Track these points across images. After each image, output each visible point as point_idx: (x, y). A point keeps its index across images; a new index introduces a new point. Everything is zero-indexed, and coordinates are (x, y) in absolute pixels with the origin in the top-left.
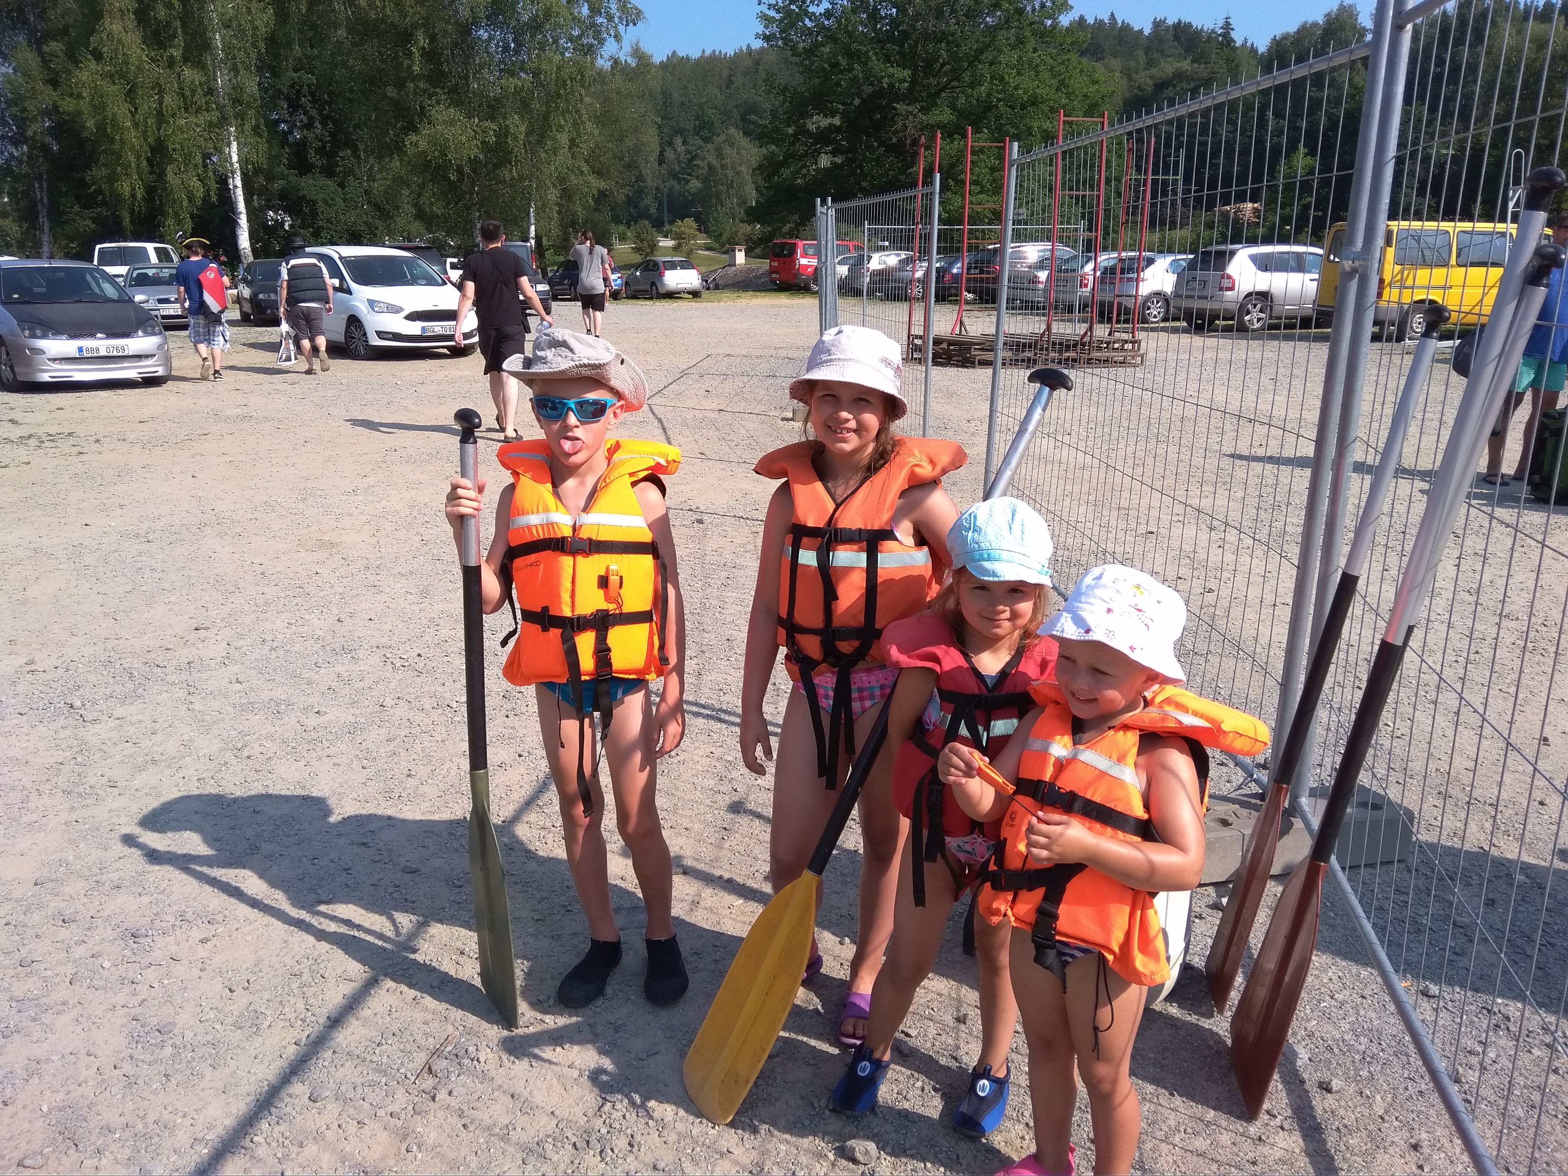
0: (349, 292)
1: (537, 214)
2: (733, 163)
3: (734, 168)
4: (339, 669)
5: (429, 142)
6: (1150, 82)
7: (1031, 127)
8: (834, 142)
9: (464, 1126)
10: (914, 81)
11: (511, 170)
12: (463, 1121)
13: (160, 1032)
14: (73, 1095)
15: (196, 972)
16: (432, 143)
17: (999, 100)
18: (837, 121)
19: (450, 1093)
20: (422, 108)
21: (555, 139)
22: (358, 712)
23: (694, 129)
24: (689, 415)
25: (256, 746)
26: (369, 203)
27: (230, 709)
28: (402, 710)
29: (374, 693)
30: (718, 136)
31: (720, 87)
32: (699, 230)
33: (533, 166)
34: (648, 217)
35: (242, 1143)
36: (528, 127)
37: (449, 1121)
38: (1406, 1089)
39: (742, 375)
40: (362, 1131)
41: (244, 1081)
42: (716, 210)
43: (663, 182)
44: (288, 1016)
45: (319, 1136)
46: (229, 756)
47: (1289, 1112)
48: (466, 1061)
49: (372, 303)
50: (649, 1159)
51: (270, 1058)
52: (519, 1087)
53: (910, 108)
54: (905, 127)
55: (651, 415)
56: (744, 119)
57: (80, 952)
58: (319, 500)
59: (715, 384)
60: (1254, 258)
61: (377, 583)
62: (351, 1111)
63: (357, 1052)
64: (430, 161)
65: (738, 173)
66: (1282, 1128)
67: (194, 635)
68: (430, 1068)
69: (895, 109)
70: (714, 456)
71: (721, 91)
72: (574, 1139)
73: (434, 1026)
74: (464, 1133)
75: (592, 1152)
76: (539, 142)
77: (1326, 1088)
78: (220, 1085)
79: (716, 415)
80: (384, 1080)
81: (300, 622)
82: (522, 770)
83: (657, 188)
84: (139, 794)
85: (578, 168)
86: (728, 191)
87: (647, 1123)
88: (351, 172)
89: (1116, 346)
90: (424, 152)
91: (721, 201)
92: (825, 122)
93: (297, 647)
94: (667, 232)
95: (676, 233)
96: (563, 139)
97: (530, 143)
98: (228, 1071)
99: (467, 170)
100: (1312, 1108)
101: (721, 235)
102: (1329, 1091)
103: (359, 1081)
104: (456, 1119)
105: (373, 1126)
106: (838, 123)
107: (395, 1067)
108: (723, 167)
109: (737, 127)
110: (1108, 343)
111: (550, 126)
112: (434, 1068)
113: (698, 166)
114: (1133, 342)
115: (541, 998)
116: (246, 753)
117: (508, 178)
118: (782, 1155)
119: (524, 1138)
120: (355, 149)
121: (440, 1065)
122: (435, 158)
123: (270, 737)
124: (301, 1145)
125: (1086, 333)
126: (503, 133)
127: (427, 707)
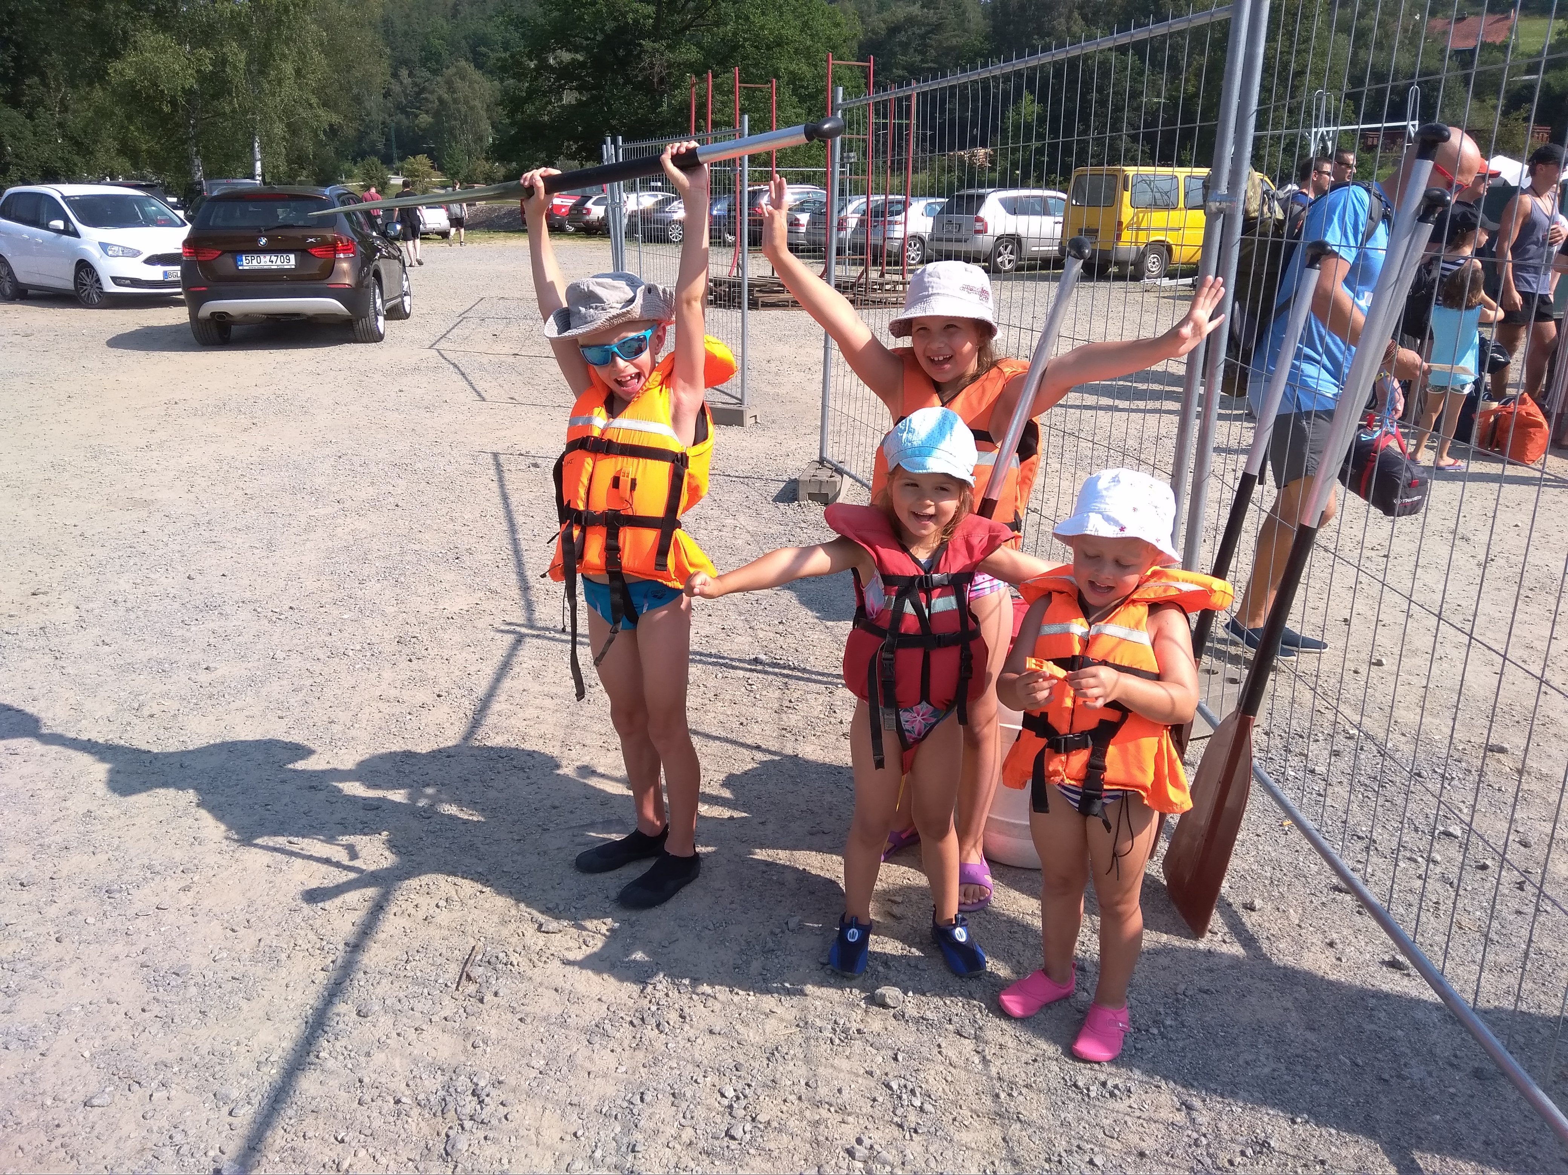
0: (76, 234)
1: (263, 149)
2: (466, 97)
3: (466, 102)
4: (212, 626)
5: (137, 71)
6: (883, 25)
7: (778, 69)
8: (579, 78)
9: (521, 1020)
10: (658, 19)
11: (231, 102)
12: (519, 1016)
13: (178, 975)
14: (111, 1039)
15: (188, 918)
16: (141, 71)
17: (745, 40)
18: (580, 57)
19: (496, 994)
20: (125, 32)
21: (277, 68)
22: (250, 665)
23: (420, 60)
24: (485, 360)
25: (154, 705)
26: (64, 137)
27: (109, 671)
28: (295, 661)
29: (259, 646)
30: (448, 68)
31: (445, 17)
32: (432, 167)
33: (256, 98)
34: (375, 153)
35: (308, 1060)
36: (248, 55)
37: (504, 1017)
38: (1312, 902)
39: (525, 318)
40: (423, 1036)
41: (286, 1008)
42: (451, 146)
43: (390, 116)
44: (305, 947)
45: (381, 1044)
46: (128, 717)
47: (1226, 929)
48: (500, 966)
49: (104, 246)
50: (703, 1025)
51: (302, 984)
52: (559, 982)
53: (656, 45)
54: (652, 66)
55: (443, 361)
56: (474, 51)
57: (52, 911)
58: (112, 457)
59: (501, 327)
60: (1004, 202)
61: (214, 539)
62: (405, 1020)
63: (388, 970)
64: (139, 91)
65: (472, 108)
66: (1224, 941)
67: (33, 601)
68: (468, 976)
69: (640, 45)
70: (524, 401)
71: (447, 20)
72: (629, 1019)
73: (455, 940)
74: (522, 1026)
75: (649, 1027)
76: (261, 72)
77: (1249, 907)
78: (261, 1013)
79: (511, 359)
80: (426, 991)
81: (147, 582)
82: (446, 709)
83: (383, 123)
84: (46, 759)
85: (307, 100)
86: (461, 127)
87: (691, 998)
88: (40, 102)
89: (888, 287)
90: (132, 82)
91: (455, 137)
92: (566, 56)
93: (154, 606)
94: (398, 170)
95: (408, 170)
96: (288, 68)
97: (251, 72)
98: (264, 1001)
99: (181, 101)
100: (1243, 924)
101: (457, 173)
102: (1253, 909)
103: (402, 995)
104: (509, 1015)
105: (430, 1031)
106: (581, 59)
107: (433, 978)
108: (455, 101)
109: (467, 60)
110: (881, 285)
111: (272, 55)
112: (472, 975)
113: (426, 99)
114: (904, 284)
115: (550, 906)
116: (146, 712)
117: (228, 109)
118: (819, 1009)
119: (582, 1023)
120: (43, 77)
121: (477, 972)
122: (145, 87)
123: (166, 695)
124: (368, 1054)
125: (862, 274)
126: (221, 62)
127: (321, 656)
